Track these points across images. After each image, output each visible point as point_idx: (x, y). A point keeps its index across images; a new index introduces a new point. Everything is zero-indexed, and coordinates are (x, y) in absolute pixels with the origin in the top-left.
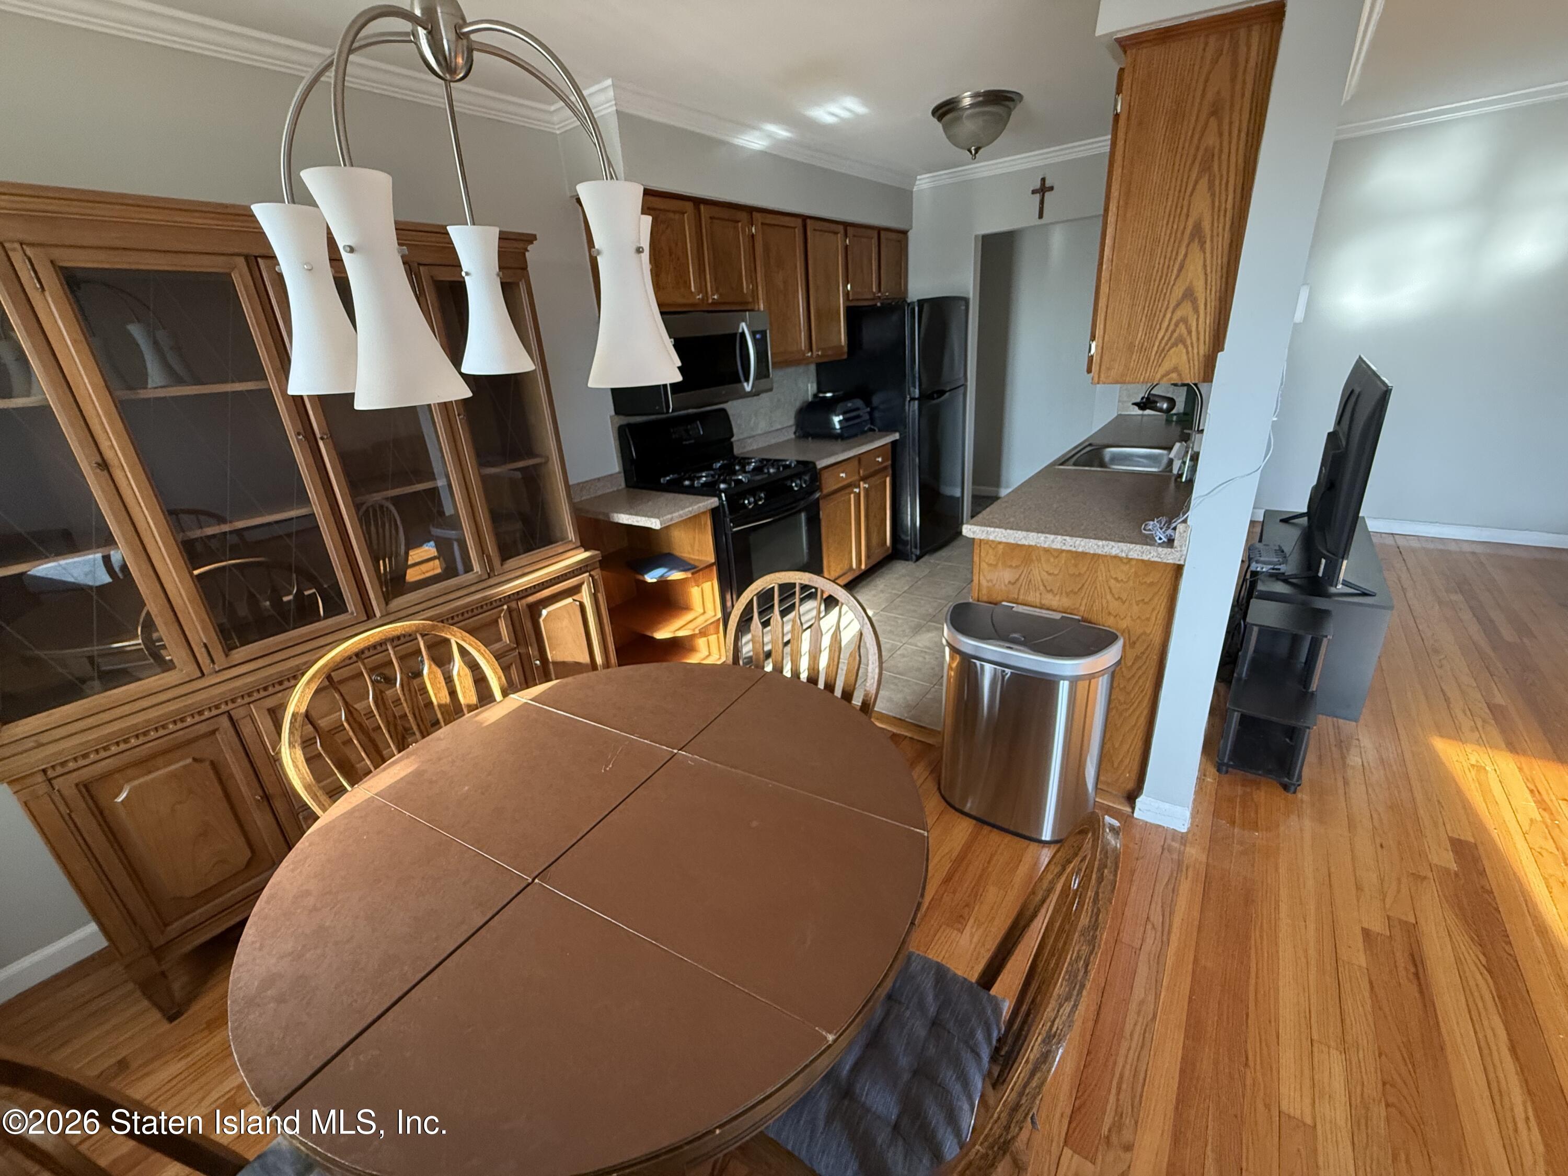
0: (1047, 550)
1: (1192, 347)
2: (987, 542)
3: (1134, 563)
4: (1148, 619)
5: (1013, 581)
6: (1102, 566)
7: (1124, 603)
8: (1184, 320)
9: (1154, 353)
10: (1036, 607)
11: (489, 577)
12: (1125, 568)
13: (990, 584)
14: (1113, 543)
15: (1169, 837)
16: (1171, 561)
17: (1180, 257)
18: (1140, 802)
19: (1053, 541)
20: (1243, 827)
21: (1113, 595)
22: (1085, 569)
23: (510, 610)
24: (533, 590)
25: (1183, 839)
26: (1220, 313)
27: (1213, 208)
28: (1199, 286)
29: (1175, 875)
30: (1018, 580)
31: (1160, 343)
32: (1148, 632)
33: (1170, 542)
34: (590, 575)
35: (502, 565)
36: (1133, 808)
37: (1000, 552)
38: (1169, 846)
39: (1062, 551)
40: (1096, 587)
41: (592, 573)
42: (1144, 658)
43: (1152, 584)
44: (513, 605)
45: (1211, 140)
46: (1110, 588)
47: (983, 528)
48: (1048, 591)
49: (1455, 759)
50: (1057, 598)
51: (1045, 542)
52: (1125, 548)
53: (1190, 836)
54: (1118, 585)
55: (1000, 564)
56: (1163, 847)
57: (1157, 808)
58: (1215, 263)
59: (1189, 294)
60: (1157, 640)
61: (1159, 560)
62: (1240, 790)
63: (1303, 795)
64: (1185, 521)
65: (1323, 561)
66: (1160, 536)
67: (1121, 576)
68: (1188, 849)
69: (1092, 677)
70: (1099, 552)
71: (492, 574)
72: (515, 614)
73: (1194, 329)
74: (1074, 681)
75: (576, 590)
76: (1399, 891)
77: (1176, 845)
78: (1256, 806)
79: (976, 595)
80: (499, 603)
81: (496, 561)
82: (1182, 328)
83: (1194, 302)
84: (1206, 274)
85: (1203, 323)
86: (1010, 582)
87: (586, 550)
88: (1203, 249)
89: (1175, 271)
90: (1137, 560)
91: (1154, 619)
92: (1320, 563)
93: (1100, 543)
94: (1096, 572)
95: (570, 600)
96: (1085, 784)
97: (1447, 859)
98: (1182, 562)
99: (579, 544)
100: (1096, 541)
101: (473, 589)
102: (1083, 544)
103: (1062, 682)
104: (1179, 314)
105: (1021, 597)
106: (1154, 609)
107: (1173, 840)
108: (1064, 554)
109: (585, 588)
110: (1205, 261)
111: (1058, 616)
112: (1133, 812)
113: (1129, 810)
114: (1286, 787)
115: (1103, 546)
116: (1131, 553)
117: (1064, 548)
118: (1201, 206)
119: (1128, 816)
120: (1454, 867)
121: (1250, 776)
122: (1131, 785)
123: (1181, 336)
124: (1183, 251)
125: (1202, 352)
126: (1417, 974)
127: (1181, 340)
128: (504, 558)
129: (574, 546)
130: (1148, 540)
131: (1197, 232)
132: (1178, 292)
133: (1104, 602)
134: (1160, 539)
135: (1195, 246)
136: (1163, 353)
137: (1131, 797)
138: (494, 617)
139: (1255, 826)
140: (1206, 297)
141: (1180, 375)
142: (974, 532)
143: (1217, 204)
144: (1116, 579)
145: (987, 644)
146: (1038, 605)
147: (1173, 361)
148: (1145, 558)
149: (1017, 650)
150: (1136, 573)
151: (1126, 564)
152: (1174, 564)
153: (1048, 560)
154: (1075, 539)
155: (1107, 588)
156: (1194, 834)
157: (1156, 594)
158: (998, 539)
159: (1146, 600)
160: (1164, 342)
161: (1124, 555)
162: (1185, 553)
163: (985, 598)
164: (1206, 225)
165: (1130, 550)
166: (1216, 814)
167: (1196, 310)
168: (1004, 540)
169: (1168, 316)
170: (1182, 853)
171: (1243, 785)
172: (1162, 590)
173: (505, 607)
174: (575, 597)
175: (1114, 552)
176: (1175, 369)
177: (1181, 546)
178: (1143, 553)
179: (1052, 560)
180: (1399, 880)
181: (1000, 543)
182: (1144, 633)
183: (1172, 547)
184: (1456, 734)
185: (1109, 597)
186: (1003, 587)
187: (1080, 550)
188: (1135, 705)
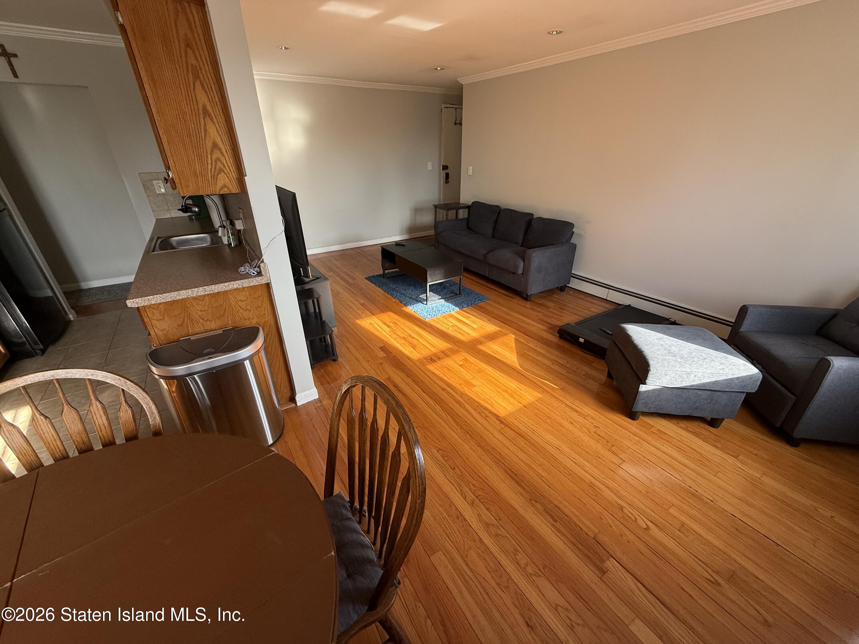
0: (194, 298)
1: (229, 173)
2: (150, 306)
3: (246, 289)
4: (264, 314)
5: (180, 323)
6: (231, 296)
7: (250, 311)
8: (218, 159)
9: (210, 177)
10: (203, 333)
12: (243, 293)
13: (165, 332)
14: (233, 282)
15: (315, 403)
16: (264, 283)
17: (203, 125)
18: (297, 398)
19: (198, 292)
20: (333, 382)
21: (243, 309)
22: (222, 301)
25: (319, 400)
26: (235, 157)
27: (210, 101)
28: (218, 141)
29: (326, 414)
30: (183, 322)
31: (211, 171)
32: (267, 320)
33: (259, 274)
36: (296, 403)
37: (163, 310)
38: (317, 406)
39: (205, 295)
40: (233, 309)
42: (270, 333)
43: (259, 297)
45: (192, 61)
46: (240, 306)
47: (143, 298)
48: (206, 321)
49: (365, 324)
50: (213, 322)
51: (193, 294)
52: (240, 283)
53: (320, 397)
54: (243, 303)
55: (166, 317)
56: (316, 409)
57: (305, 395)
58: (222, 131)
59: (215, 145)
60: (272, 322)
61: (259, 284)
62: (322, 371)
63: (340, 360)
64: (263, 261)
65: (301, 269)
66: (253, 271)
67: (243, 298)
68: (323, 403)
69: (258, 352)
70: (227, 289)
73: (226, 164)
74: (251, 358)
76: (380, 371)
77: (319, 404)
78: (331, 372)
79: (158, 342)
82: (219, 163)
83: (220, 149)
84: (220, 136)
85: (228, 160)
86: (178, 325)
88: (212, 120)
89: (203, 132)
90: (248, 287)
91: (267, 313)
92: (300, 270)
93: (226, 284)
94: (229, 300)
96: (275, 405)
97: (382, 354)
98: (269, 281)
100: (223, 284)
102: (216, 288)
103: (245, 362)
104: (215, 156)
105: (190, 331)
106: (265, 309)
107: (317, 404)
108: (207, 298)
110: (217, 129)
111: (220, 332)
112: (296, 405)
113: (294, 405)
114: (334, 360)
115: (228, 286)
116: (244, 285)
117: (206, 293)
118: (202, 98)
119: (296, 407)
120: (385, 355)
121: (322, 363)
122: (289, 394)
123: (220, 168)
124: (202, 122)
125: (235, 177)
126: (398, 390)
127: (221, 171)
130: (247, 276)
131: (206, 112)
132: (209, 145)
133: (240, 314)
134: (254, 273)
135: (208, 119)
136: (215, 177)
137: (292, 399)
139: (336, 380)
140: (224, 146)
141: (228, 189)
142: (137, 303)
143: (210, 99)
144: (241, 300)
145: (193, 363)
146: (203, 331)
147: (222, 182)
148: (252, 285)
149: (215, 357)
150: (249, 294)
151: (243, 291)
152: (265, 283)
153: (198, 304)
154: (211, 286)
155: (238, 307)
156: (321, 396)
157: (263, 301)
158: (159, 302)
159: (260, 305)
160: (213, 171)
161: (241, 287)
162: (269, 277)
163: (165, 342)
164: (209, 108)
165: (243, 283)
166: (322, 384)
167: (222, 153)
168: (163, 301)
169: (209, 157)
170: (322, 406)
171: (322, 368)
172: (265, 298)
175: (235, 286)
176: (225, 186)
177: (266, 274)
178: (250, 283)
179: (200, 302)
180: (378, 368)
181: (160, 304)
182: (265, 321)
183: (262, 275)
184: (360, 317)
185: (241, 311)
186: (175, 330)
187: (216, 291)
188: (276, 356)
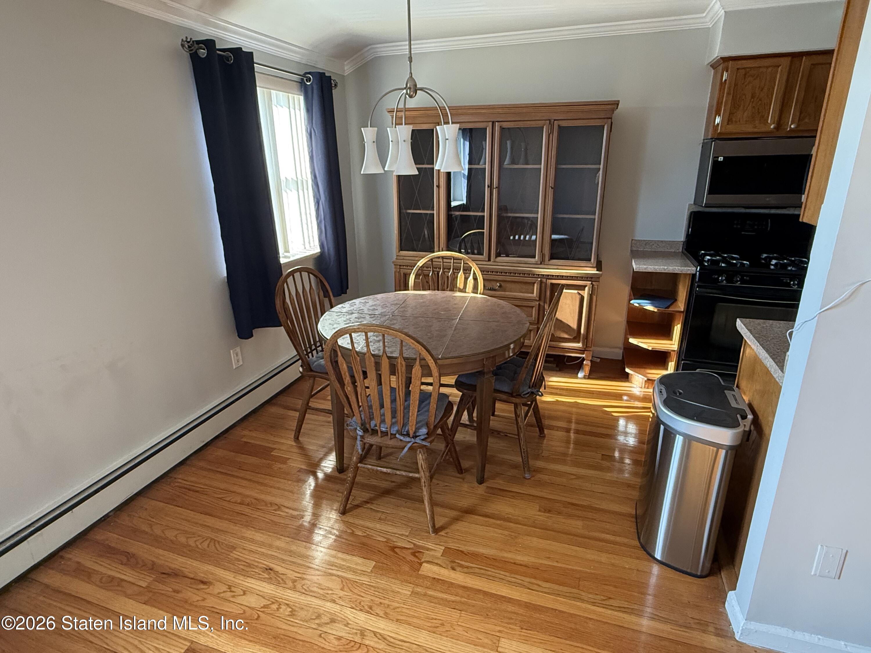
11: (541, 264)
23: (541, 282)
24: (556, 278)
34: (592, 284)
35: (549, 261)
41: (593, 283)
44: (544, 280)
71: (543, 263)
72: (543, 285)
75: (583, 288)
80: (537, 276)
81: (547, 258)
87: (597, 270)
95: (576, 291)
99: (595, 266)
101: (531, 266)
109: (587, 288)
128: (552, 258)
129: (591, 266)
138: (533, 282)
173: (539, 279)
174: (580, 292)
